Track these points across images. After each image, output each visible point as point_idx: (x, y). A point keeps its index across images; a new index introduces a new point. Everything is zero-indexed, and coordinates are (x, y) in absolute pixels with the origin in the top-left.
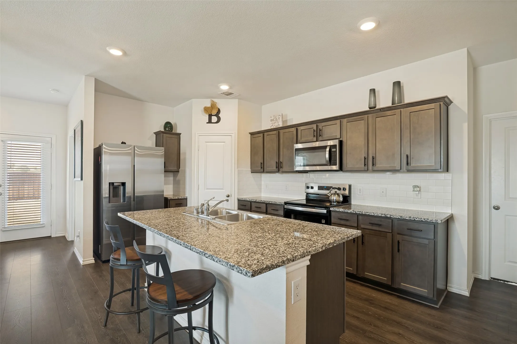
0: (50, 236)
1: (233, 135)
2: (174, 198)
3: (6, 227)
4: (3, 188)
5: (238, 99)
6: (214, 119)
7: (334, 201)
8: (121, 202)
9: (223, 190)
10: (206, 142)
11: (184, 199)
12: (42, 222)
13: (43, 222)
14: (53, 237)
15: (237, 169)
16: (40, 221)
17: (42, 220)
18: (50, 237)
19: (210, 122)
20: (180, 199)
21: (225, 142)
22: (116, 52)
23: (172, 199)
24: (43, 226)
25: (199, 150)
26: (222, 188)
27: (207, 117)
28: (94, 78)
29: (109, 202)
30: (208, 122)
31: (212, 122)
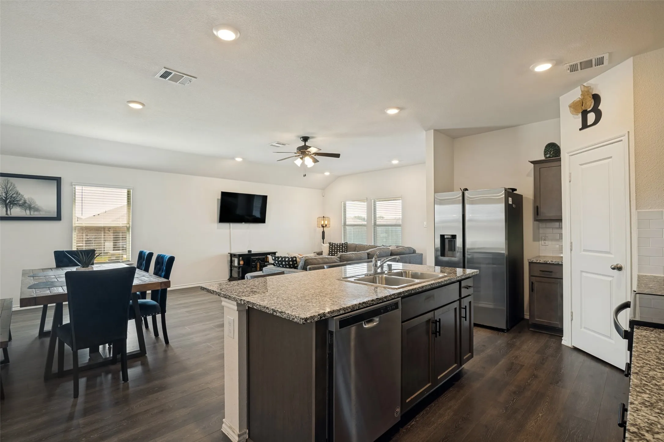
1: (625, 139)
2: (538, 261)
5: (633, 56)
6: (591, 117)
8: (456, 257)
9: (611, 254)
10: (580, 164)
11: (558, 264)
15: (636, 209)
19: (585, 126)
20: (549, 264)
21: (611, 157)
22: (393, 111)
23: (534, 261)
25: (570, 181)
26: (609, 251)
27: (579, 118)
28: (433, 130)
29: (441, 256)
30: (581, 127)
31: (588, 124)
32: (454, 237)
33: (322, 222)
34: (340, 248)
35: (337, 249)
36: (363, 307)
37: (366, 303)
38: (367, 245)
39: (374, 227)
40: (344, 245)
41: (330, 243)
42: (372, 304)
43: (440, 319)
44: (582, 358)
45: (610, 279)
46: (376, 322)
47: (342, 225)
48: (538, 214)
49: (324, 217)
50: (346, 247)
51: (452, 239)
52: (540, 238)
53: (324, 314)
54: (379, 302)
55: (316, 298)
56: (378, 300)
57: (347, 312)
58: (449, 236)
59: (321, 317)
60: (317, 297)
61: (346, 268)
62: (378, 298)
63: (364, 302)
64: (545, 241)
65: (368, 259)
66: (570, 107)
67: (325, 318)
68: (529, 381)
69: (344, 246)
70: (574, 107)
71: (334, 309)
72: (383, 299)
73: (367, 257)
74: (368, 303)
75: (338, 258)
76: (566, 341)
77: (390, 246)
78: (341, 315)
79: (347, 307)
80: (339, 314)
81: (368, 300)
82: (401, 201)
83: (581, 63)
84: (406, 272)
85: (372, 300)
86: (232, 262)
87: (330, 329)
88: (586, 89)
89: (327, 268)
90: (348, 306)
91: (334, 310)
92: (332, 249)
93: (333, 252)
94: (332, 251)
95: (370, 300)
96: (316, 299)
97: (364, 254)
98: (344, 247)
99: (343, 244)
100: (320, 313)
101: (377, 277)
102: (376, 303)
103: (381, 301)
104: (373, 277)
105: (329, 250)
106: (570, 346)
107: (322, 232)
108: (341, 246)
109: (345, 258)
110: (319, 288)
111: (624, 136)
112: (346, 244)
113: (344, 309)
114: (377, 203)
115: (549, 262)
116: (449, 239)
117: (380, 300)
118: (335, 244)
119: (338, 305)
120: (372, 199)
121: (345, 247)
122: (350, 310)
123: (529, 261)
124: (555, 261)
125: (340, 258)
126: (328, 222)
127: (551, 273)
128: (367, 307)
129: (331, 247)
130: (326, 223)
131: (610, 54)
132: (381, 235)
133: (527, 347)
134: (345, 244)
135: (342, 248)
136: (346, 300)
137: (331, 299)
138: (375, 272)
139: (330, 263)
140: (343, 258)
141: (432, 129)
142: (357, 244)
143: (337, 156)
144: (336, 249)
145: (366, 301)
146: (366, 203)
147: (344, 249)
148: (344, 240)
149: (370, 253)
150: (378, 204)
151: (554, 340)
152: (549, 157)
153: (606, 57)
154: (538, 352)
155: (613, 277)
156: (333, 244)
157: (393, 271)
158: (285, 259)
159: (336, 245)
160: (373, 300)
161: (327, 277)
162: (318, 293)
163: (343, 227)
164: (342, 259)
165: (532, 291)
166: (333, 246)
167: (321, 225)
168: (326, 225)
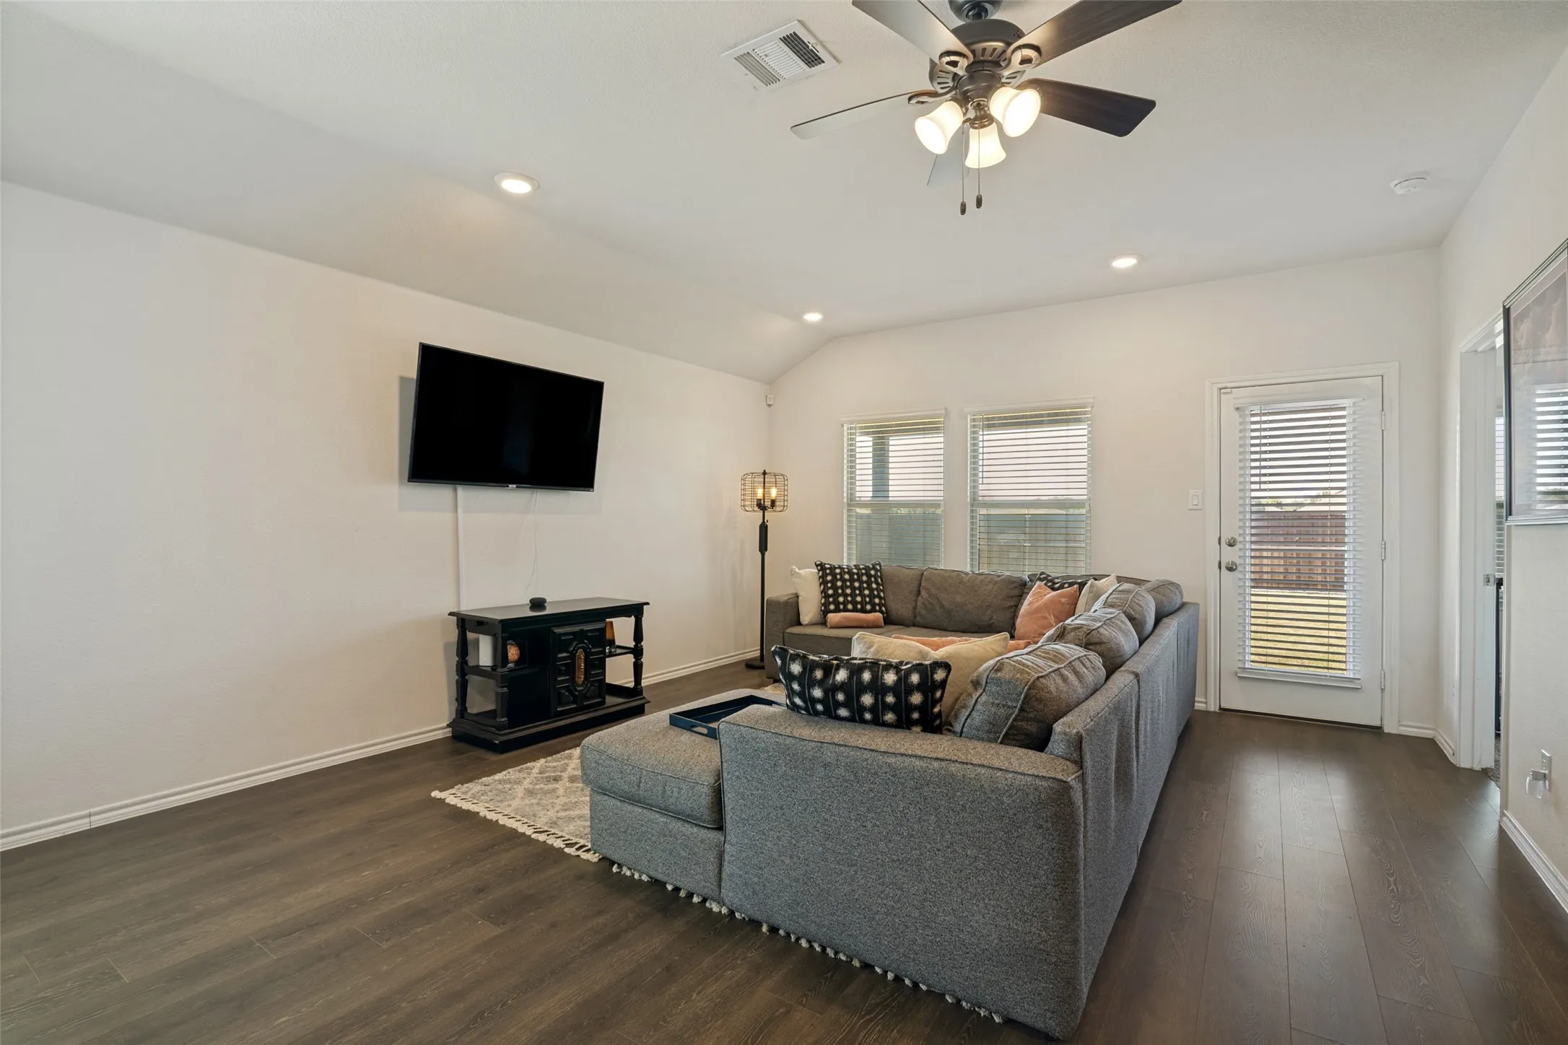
0: (1379, 729)
3: (1247, 667)
4: (1240, 549)
12: (1351, 673)
13: (1354, 673)
14: (1389, 734)
16: (1342, 666)
17: (1350, 666)
18: (1376, 730)
24: (1350, 687)
33: (760, 492)
34: (861, 582)
35: (853, 589)
39: (972, 511)
40: (873, 572)
41: (821, 567)
47: (844, 503)
49: (764, 473)
50: (879, 580)
69: (874, 576)
86: (463, 648)
92: (835, 588)
93: (841, 599)
94: (836, 595)
98: (876, 580)
99: (867, 568)
105: (824, 591)
107: (760, 526)
108: (862, 574)
112: (878, 567)
118: (839, 568)
126: (781, 490)
129: (829, 578)
130: (774, 493)
134: (874, 568)
135: (869, 583)
142: (922, 570)
144: (847, 587)
147: (874, 586)
148: (869, 555)
156: (833, 568)
158: (876, 677)
159: (845, 573)
163: (845, 511)
166: (836, 577)
167: (758, 500)
168: (773, 503)
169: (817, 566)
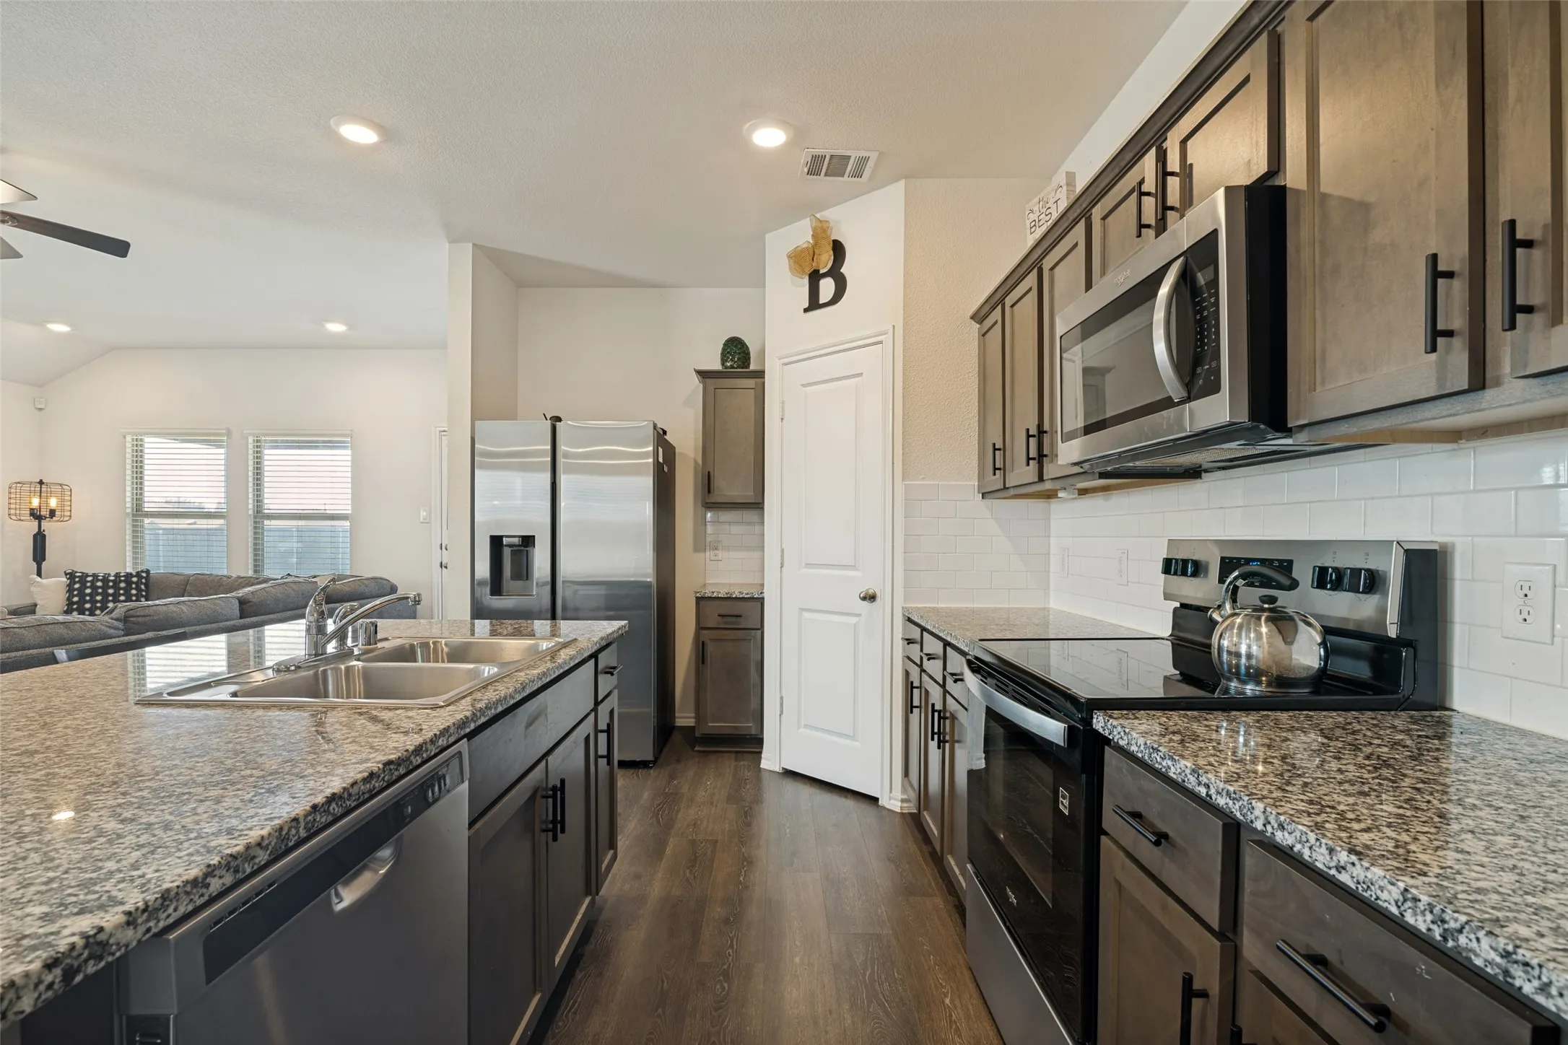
1: (887, 339)
2: (715, 595)
5: (906, 177)
6: (827, 288)
7: (1238, 666)
8: (532, 595)
9: (857, 570)
10: (803, 386)
11: (752, 599)
15: (903, 480)
19: (814, 304)
20: (736, 598)
21: (860, 375)
22: (359, 134)
23: (706, 595)
25: (782, 419)
26: (854, 564)
27: (803, 286)
28: (470, 245)
29: (492, 594)
30: (807, 305)
31: (821, 302)
32: (528, 541)
33: (35, 502)
34: (117, 588)
35: (105, 594)
36: (330, 818)
37: (341, 797)
38: (229, 577)
39: (255, 522)
40: (134, 579)
41: (71, 576)
42: (366, 796)
43: (563, 781)
44: (806, 791)
45: (855, 620)
46: (384, 861)
47: (128, 514)
48: (709, 492)
49: (41, 483)
50: (143, 587)
51: (522, 548)
52: (708, 544)
53: (95, 943)
54: (394, 778)
55: (13, 828)
56: (391, 770)
57: (248, 870)
58: (516, 541)
59: (69, 974)
60: (28, 820)
61: (143, 655)
62: (390, 763)
63: (334, 794)
64: (716, 552)
65: (241, 618)
66: (789, 257)
67: (102, 964)
68: (741, 879)
69: (136, 583)
70: (797, 258)
71: (166, 886)
72: (408, 759)
73: (237, 612)
74: (350, 795)
75: (117, 620)
76: (770, 761)
77: (315, 577)
78: (212, 900)
79: (248, 847)
80: (199, 902)
81: (350, 781)
82: (349, 452)
83: (832, 156)
84: (428, 643)
85: (366, 774)
87: (137, 1009)
88: (819, 225)
89: (70, 659)
90: (255, 835)
91: (168, 890)
92: (81, 594)
93: (89, 604)
94: (82, 601)
95: (359, 776)
96: (21, 838)
97: (227, 603)
99: (129, 576)
100: (63, 945)
101: (329, 672)
102: (385, 784)
103: (402, 771)
104: (311, 672)
105: (68, 599)
106: (778, 770)
107: (35, 536)
108: (121, 581)
109: (148, 618)
110: (37, 758)
111: (886, 334)
112: (144, 575)
113: (232, 862)
114: (266, 452)
115: (736, 594)
116: (515, 548)
117: (399, 765)
118: (95, 576)
119: (188, 848)
120: (250, 434)
121: (141, 585)
122: (263, 857)
123: (698, 595)
124: (746, 593)
125: (125, 619)
126: (63, 500)
127: (739, 619)
128: (349, 811)
129: (77, 586)
130: (53, 503)
131: (881, 154)
132: (281, 545)
133: (706, 792)
134: (138, 575)
135: (128, 588)
136: (227, 802)
137: (127, 814)
138: (316, 655)
139: (81, 642)
140: (140, 620)
141: (469, 242)
142: (189, 576)
143: (119, 248)
144: (97, 593)
145: (344, 789)
146: (222, 451)
147: (134, 592)
148: (135, 564)
149: (250, 597)
150: (270, 455)
151: (746, 763)
152: (732, 367)
153: (874, 156)
154: (730, 799)
155: (859, 615)
156: (85, 575)
157: (380, 645)
159: (101, 580)
160: (372, 775)
161: (82, 697)
162: (30, 795)
163: (129, 521)
164: (133, 623)
165: (703, 663)
166: (85, 585)
167: (31, 509)
168: (52, 513)
169: (66, 574)
